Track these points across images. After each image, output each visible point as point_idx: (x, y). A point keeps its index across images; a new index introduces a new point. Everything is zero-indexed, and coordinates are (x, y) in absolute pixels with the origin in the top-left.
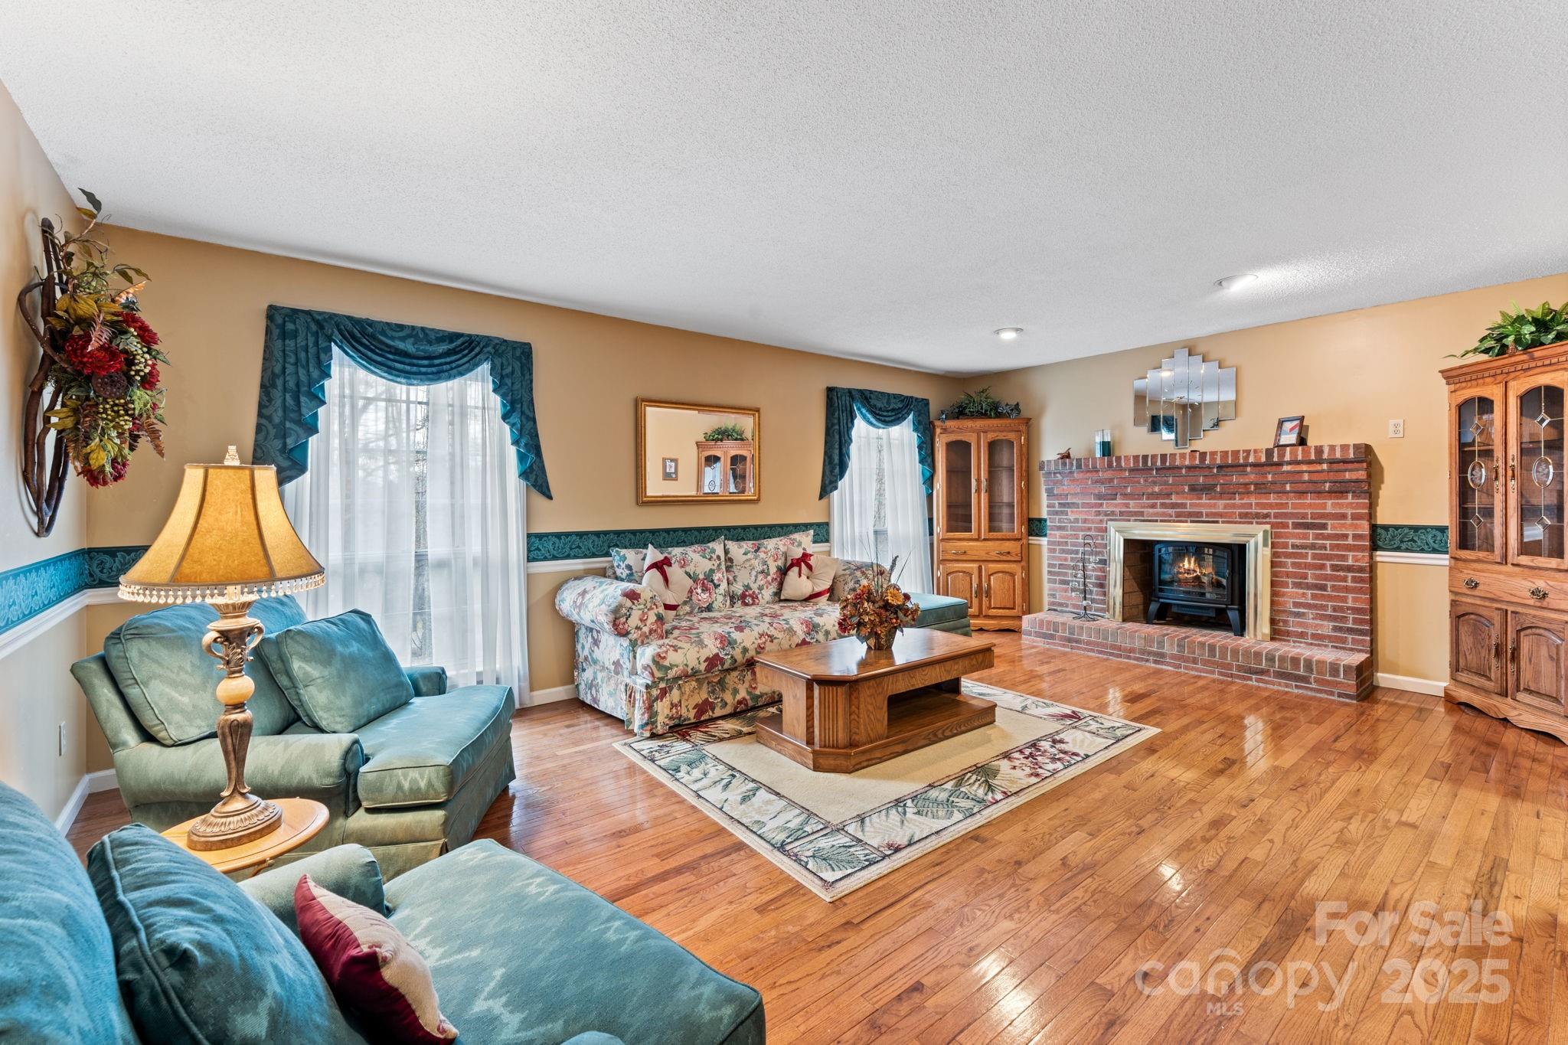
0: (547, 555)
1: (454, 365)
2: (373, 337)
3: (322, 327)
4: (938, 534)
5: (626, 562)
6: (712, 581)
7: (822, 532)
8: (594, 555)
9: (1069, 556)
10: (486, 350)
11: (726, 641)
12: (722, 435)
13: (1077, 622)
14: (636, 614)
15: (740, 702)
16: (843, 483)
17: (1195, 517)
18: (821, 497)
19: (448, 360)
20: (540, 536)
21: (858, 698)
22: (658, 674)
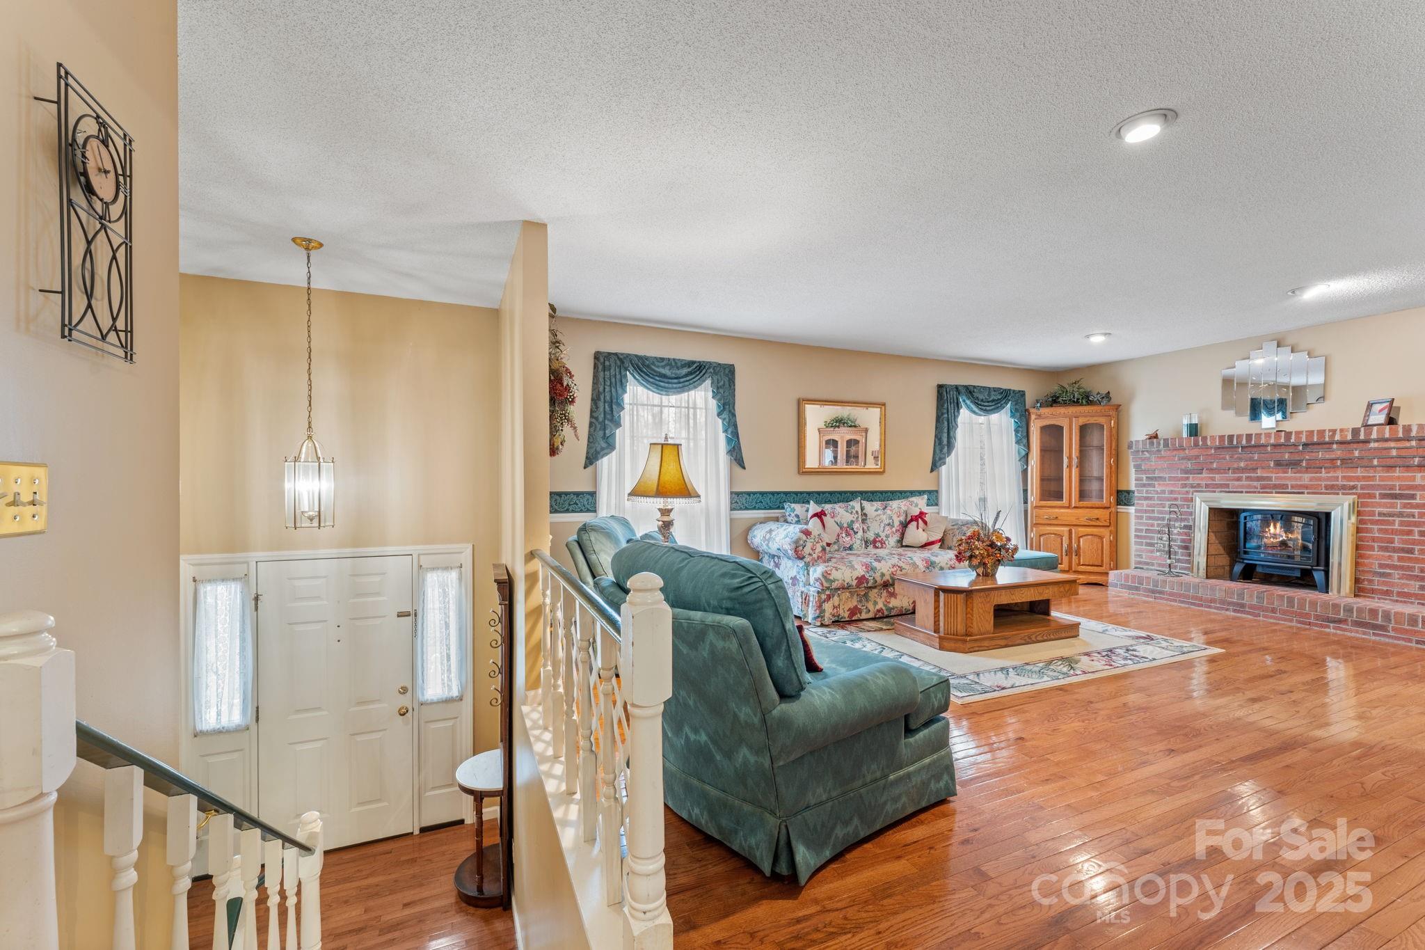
0: (742, 506)
1: (691, 382)
2: (648, 366)
3: (623, 363)
4: (1032, 503)
5: (795, 513)
6: (853, 529)
7: (933, 497)
8: (771, 508)
9: (1156, 522)
10: (709, 371)
11: (869, 568)
12: (838, 423)
13: (1161, 577)
14: (809, 545)
15: (878, 611)
16: (950, 460)
17: (1281, 489)
18: (932, 470)
19: (688, 378)
20: (738, 494)
21: (972, 603)
22: (826, 584)
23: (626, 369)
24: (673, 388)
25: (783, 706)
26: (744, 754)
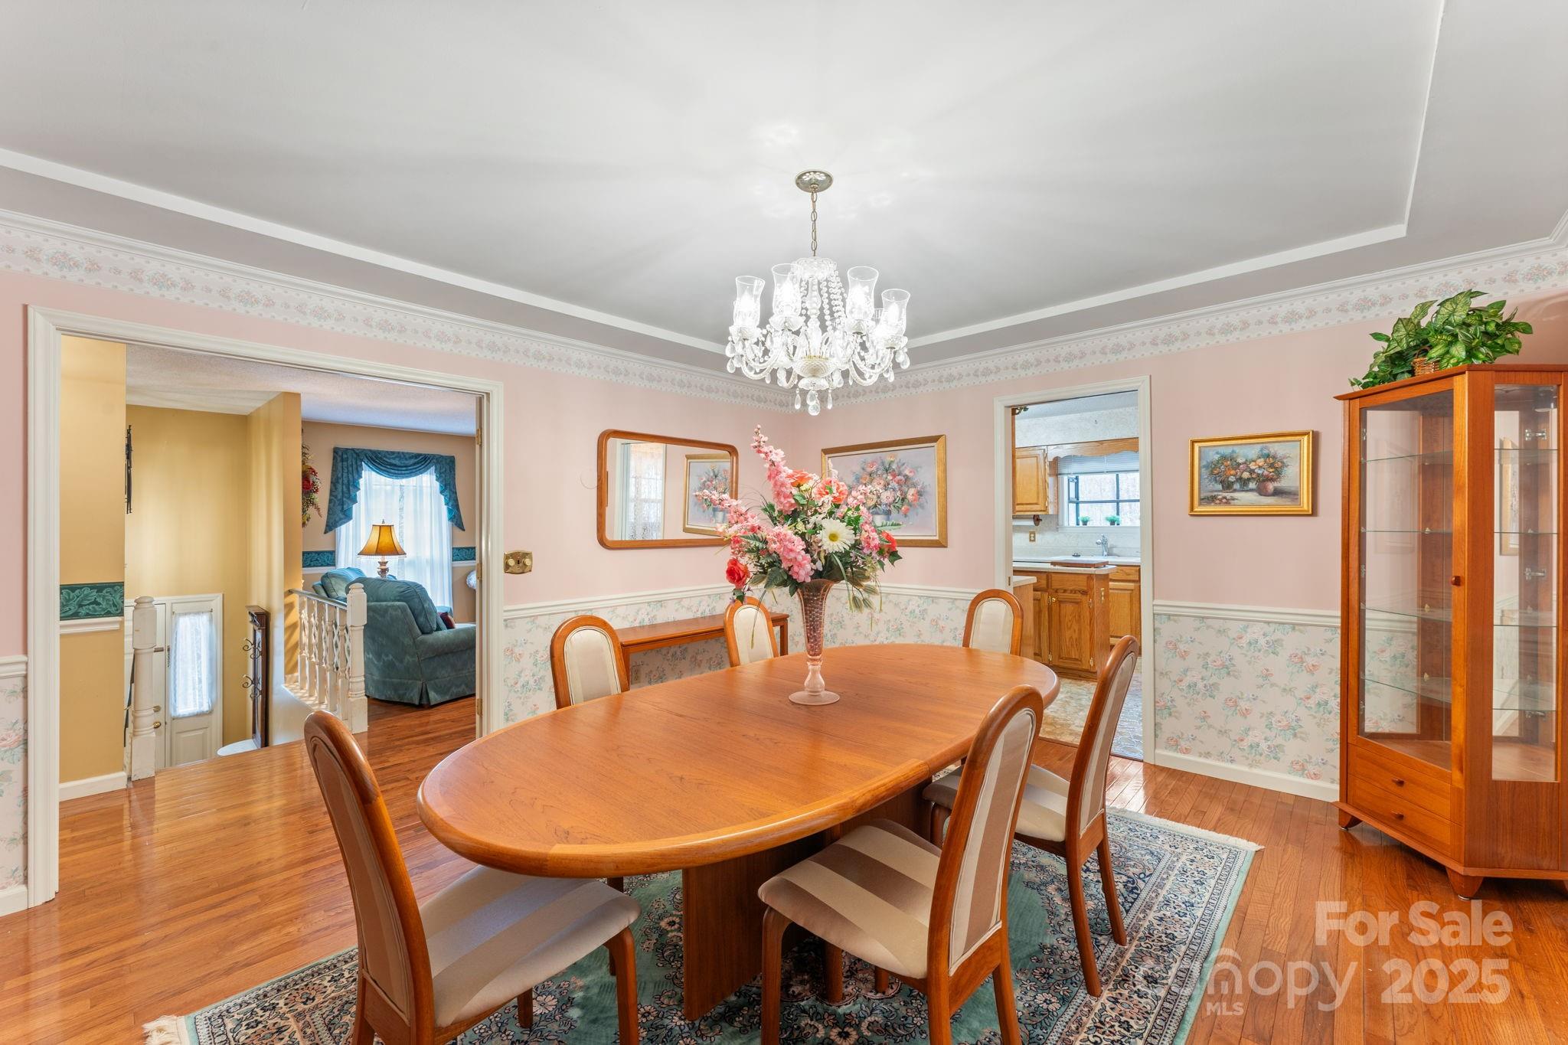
0: (461, 558)
1: (418, 469)
2: (381, 458)
3: (358, 455)
10: (432, 460)
19: (415, 466)
20: (458, 549)
23: (362, 460)
24: (402, 474)
25: (423, 636)
26: (408, 658)
